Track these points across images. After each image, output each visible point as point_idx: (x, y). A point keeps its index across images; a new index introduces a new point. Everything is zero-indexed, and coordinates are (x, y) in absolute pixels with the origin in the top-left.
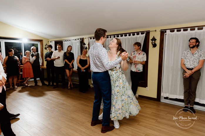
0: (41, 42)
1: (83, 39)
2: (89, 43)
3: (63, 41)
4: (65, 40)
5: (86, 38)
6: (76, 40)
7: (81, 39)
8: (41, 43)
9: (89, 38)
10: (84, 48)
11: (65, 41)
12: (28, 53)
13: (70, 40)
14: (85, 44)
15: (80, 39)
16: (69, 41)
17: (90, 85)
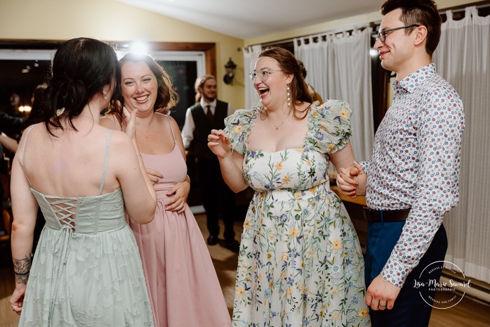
0: (208, 52)
3: (295, 41)
4: (302, 40)
6: (350, 32)
8: (209, 58)
11: (303, 42)
13: (324, 38)
16: (320, 39)
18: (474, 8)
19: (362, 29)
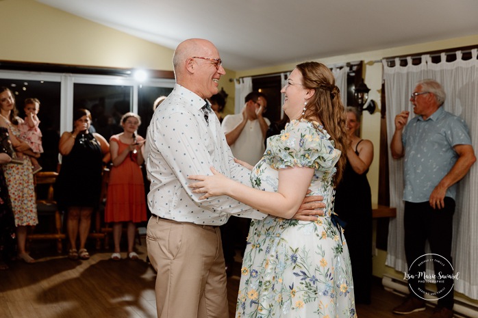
1: (361, 65)
2: (383, 85)
3: (282, 76)
5: (371, 63)
7: (350, 66)
9: (385, 62)
10: (363, 104)
12: (130, 122)
14: (367, 90)
15: (347, 69)
17: (380, 280)
18: (428, 56)
19: (341, 68)
